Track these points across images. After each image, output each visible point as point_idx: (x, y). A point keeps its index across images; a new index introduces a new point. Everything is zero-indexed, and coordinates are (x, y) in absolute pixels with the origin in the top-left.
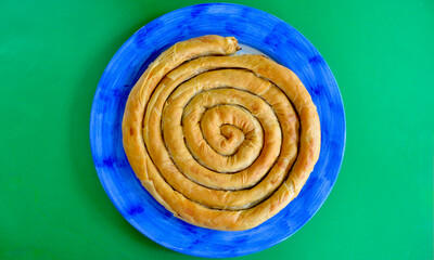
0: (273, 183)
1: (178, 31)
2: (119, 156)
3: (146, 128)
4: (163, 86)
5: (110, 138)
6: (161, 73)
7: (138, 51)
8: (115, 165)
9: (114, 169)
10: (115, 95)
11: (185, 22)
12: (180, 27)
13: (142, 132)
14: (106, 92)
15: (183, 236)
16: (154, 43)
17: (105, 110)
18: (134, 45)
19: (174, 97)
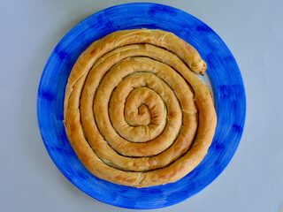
0: (134, 165)
1: (180, 28)
2: (72, 58)
3: (103, 59)
4: (137, 47)
5: (78, 44)
6: (144, 39)
7: (146, 14)
8: (64, 60)
9: (61, 62)
10: (107, 25)
11: (189, 27)
12: (184, 26)
13: (98, 59)
14: (104, 18)
15: (56, 138)
16: (160, 20)
17: (92, 27)
18: (148, 9)
19: (136, 59)
